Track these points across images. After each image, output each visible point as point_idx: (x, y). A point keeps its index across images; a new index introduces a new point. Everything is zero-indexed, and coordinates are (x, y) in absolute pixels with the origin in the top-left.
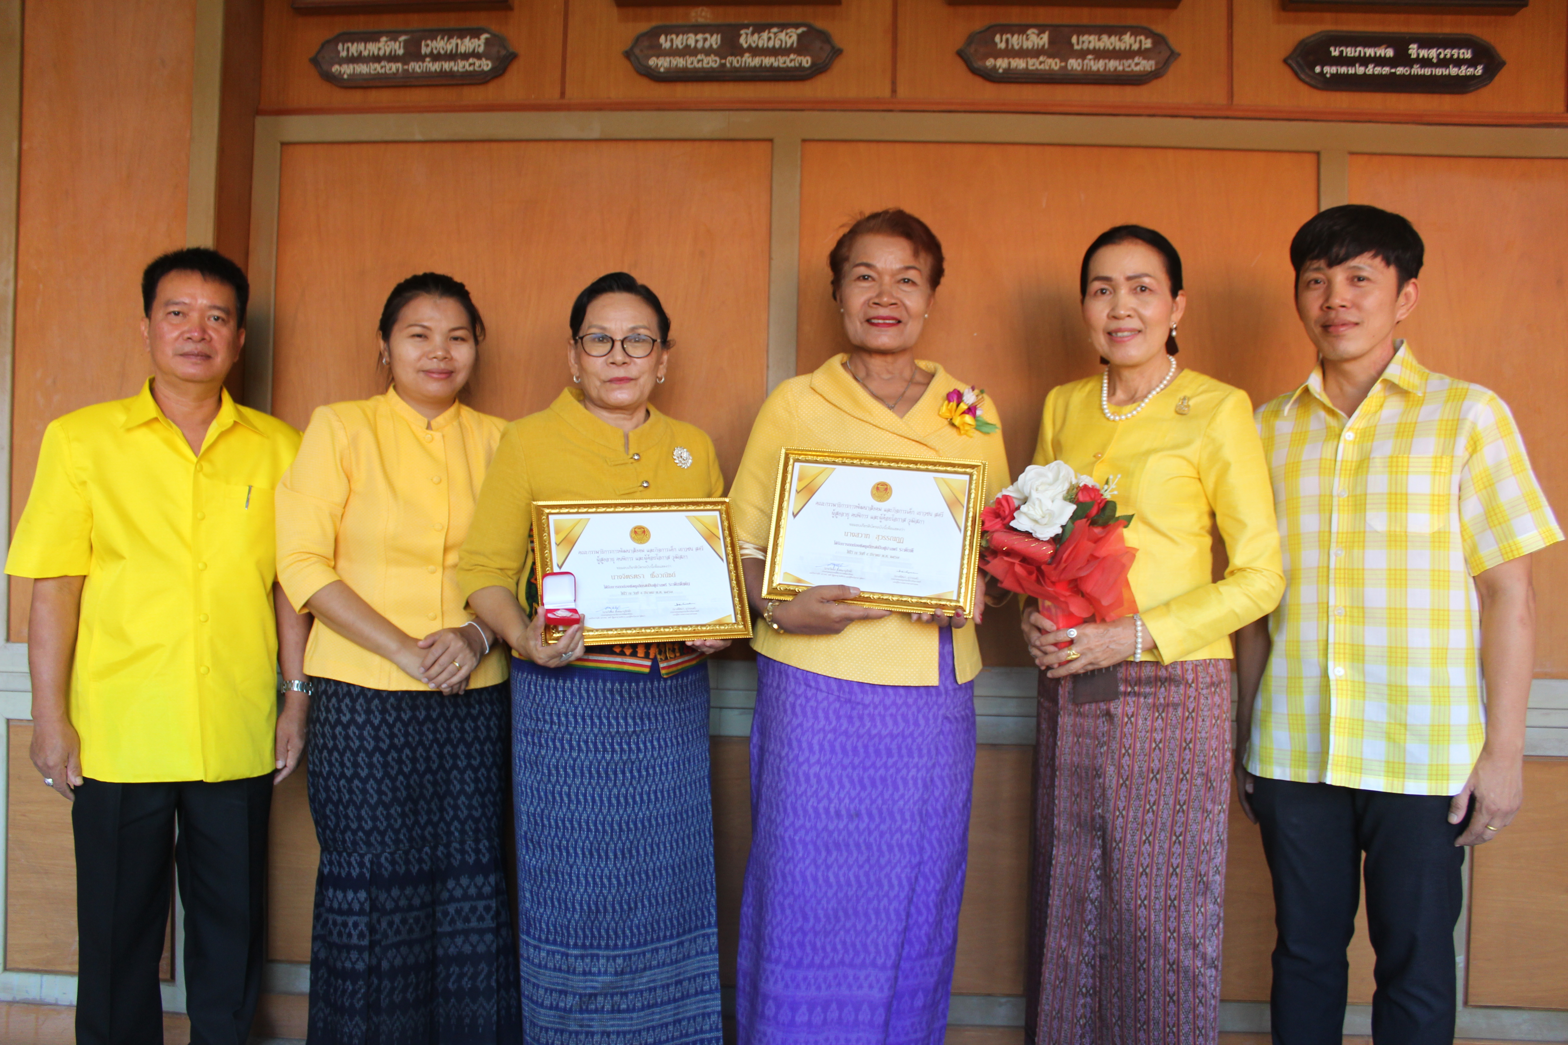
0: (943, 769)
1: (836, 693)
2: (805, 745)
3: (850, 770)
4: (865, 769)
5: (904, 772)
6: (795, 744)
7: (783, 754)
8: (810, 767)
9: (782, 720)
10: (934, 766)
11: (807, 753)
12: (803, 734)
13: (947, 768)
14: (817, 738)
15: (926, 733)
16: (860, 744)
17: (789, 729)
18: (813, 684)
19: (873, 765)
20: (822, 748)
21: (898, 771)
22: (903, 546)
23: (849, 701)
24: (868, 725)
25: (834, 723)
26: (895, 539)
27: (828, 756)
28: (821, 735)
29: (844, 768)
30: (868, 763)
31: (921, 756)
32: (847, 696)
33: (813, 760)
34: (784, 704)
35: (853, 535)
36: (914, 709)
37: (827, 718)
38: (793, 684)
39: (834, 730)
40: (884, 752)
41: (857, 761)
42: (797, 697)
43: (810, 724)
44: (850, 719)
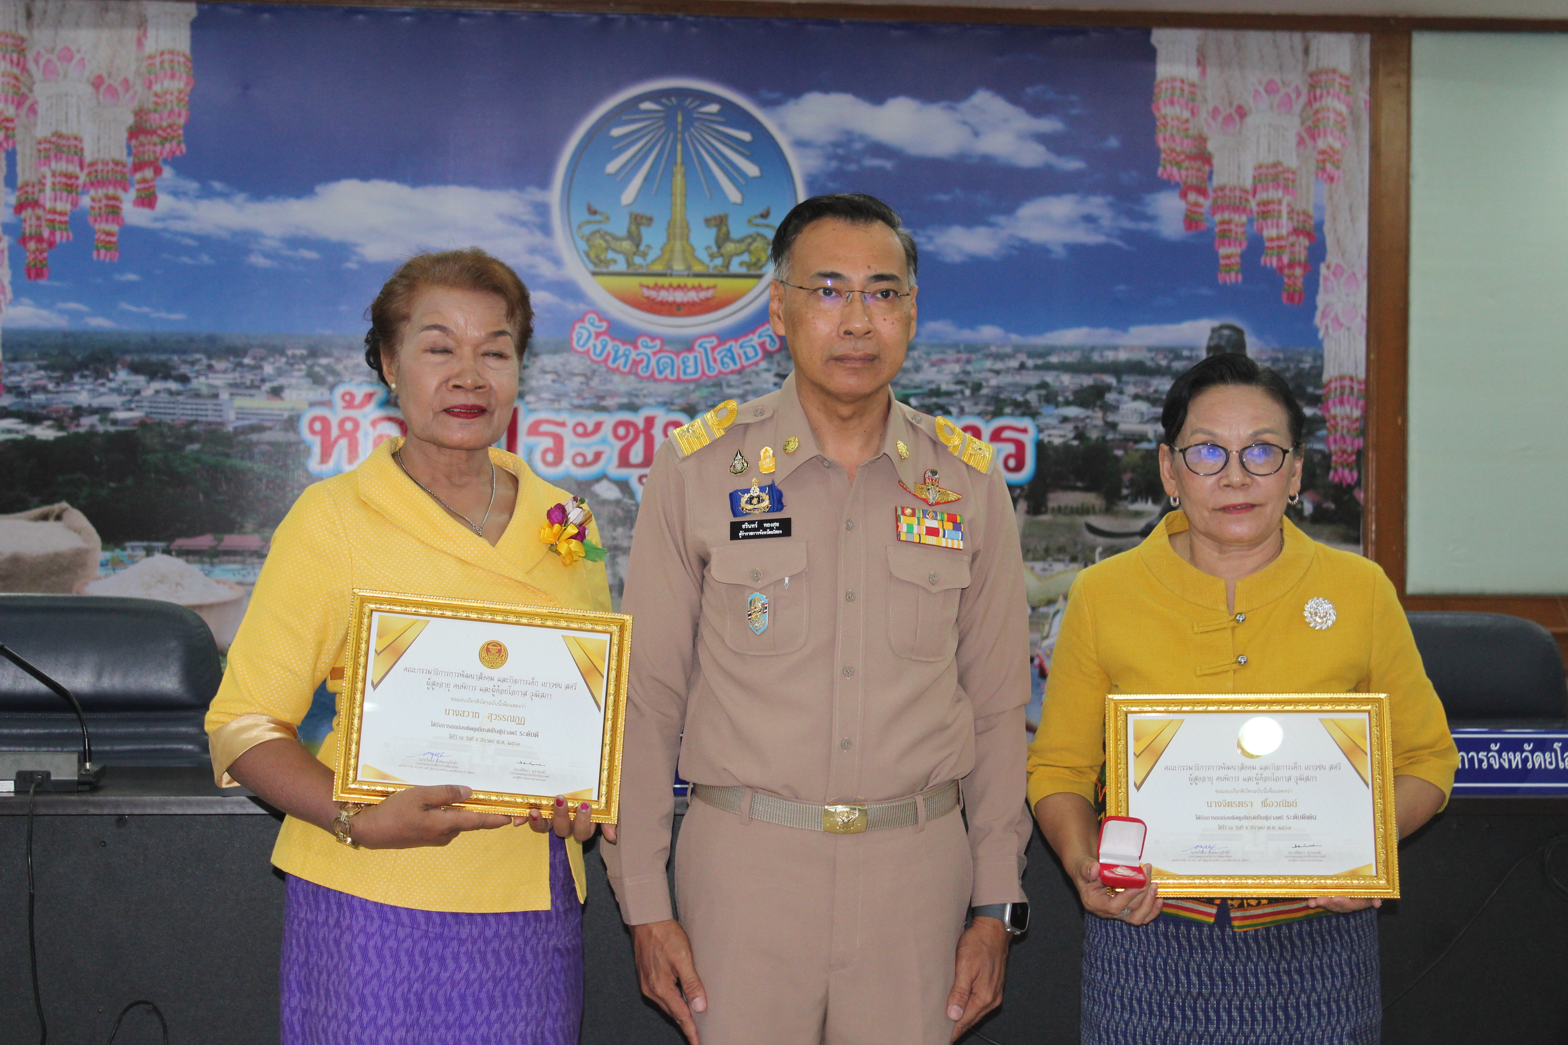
0: (555, 1021)
1: (423, 927)
2: (384, 1002)
3: (443, 1031)
4: (462, 1028)
5: (511, 1027)
6: (370, 1001)
7: (353, 1017)
8: (393, 1031)
10: (544, 1017)
11: (388, 1013)
12: (381, 987)
13: (560, 1018)
14: (400, 990)
15: (536, 972)
16: (455, 994)
17: (360, 981)
18: (392, 917)
19: (473, 1021)
20: (407, 1003)
21: (504, 1026)
22: (525, 729)
23: (440, 937)
24: (466, 967)
25: (421, 969)
26: (513, 719)
27: (416, 1014)
28: (406, 986)
29: (436, 1029)
30: (466, 1020)
31: (529, 1004)
32: (438, 930)
33: (396, 1022)
34: (349, 947)
35: (457, 713)
36: (520, 940)
37: (412, 962)
38: (361, 919)
39: (422, 977)
40: (485, 1003)
41: (451, 1019)
42: (369, 937)
43: (390, 972)
44: (442, 960)
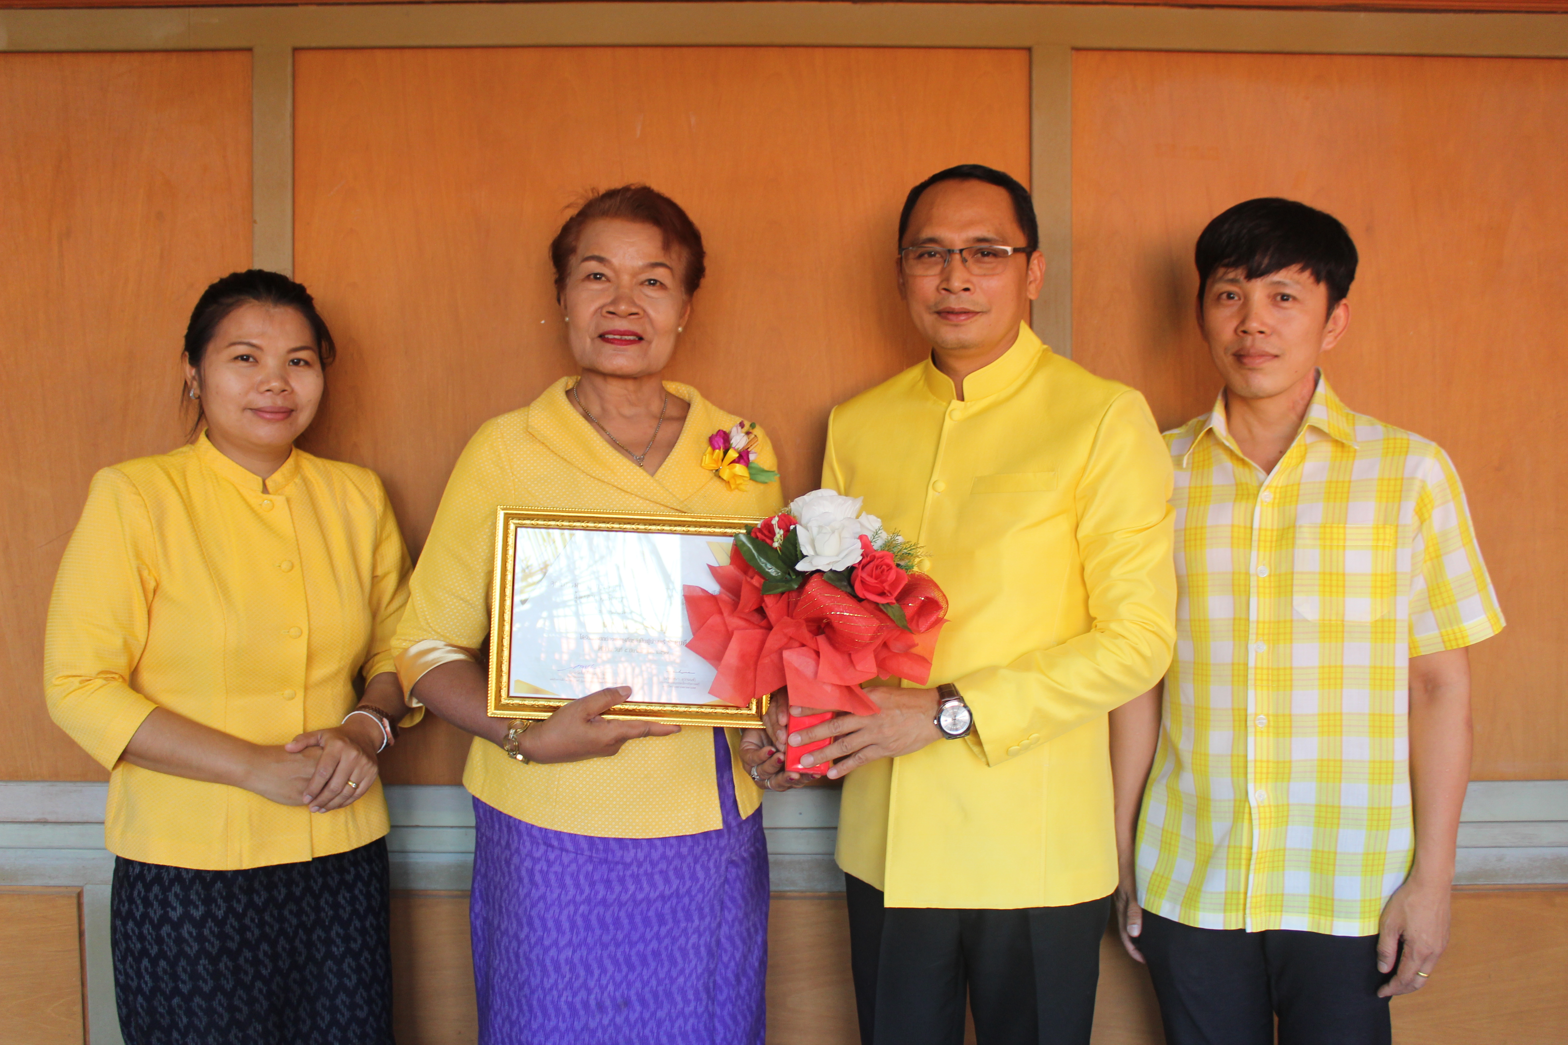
0: (731, 927)
1: (587, 853)
2: (550, 924)
3: (612, 948)
4: (632, 945)
5: (682, 940)
6: (537, 923)
7: (522, 936)
8: (560, 951)
9: (516, 891)
10: (719, 926)
11: (554, 934)
12: (547, 909)
13: (737, 924)
14: (565, 912)
15: (707, 887)
16: (622, 914)
17: (528, 903)
18: (555, 843)
19: (642, 938)
20: (573, 925)
21: (674, 940)
23: (606, 861)
24: (632, 888)
25: (587, 891)
27: (582, 934)
28: (572, 908)
29: (605, 946)
30: (635, 937)
31: (702, 917)
32: (602, 855)
33: (562, 942)
34: (518, 869)
36: (690, 859)
37: (577, 885)
38: (528, 844)
39: (588, 900)
40: (654, 920)
41: (620, 936)
42: (536, 861)
43: (555, 895)
44: (608, 883)
